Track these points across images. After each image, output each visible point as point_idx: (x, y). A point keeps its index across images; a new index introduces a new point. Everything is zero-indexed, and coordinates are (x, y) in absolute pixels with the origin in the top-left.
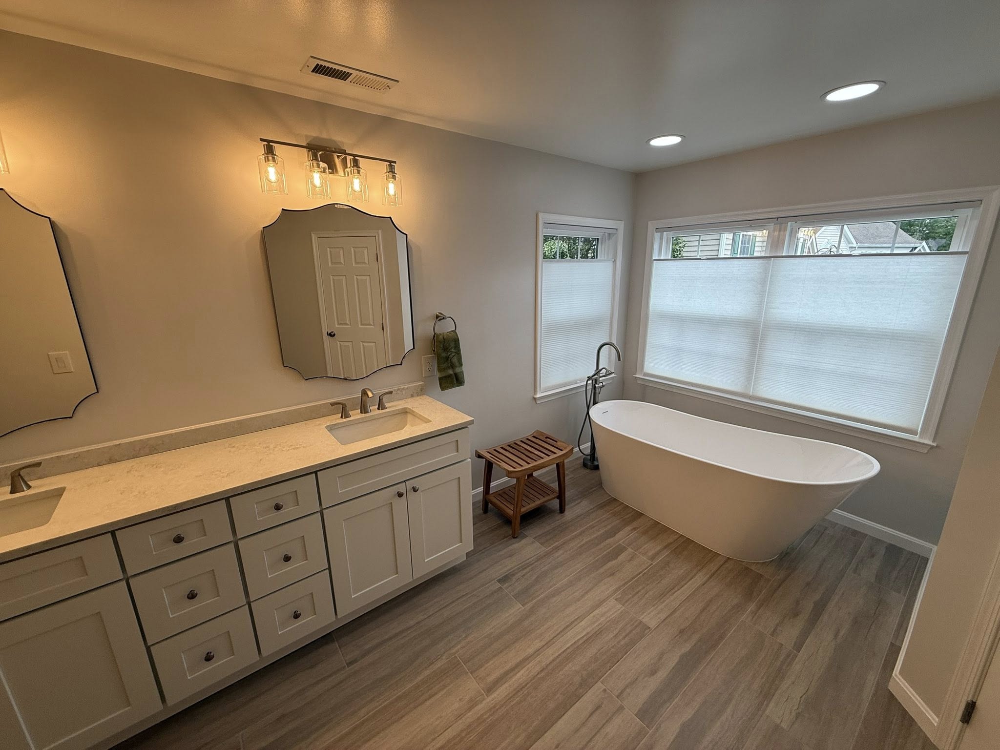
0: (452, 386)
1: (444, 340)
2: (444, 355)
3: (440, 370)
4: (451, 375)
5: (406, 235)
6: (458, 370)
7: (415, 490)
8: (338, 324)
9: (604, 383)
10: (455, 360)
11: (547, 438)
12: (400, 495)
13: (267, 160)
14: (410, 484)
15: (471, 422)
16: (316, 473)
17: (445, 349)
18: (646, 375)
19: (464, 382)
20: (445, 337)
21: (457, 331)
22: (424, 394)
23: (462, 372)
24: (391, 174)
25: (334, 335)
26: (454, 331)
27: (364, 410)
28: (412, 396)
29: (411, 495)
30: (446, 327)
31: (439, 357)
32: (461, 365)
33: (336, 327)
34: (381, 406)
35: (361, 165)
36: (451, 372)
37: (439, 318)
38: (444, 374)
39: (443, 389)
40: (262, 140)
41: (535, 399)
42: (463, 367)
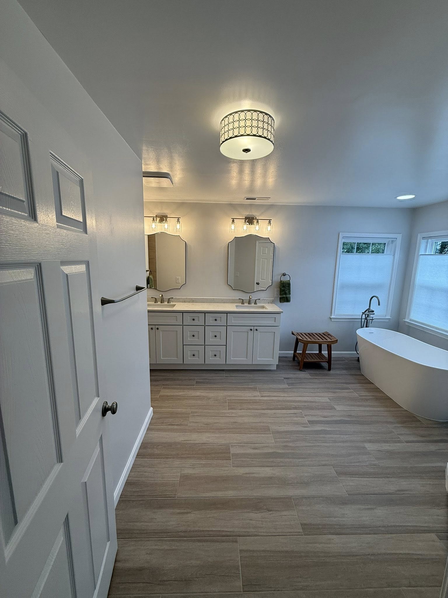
0: (284, 301)
1: (284, 283)
2: (283, 289)
3: (280, 295)
4: (285, 297)
5: (274, 244)
6: (288, 296)
7: (256, 330)
8: (261, 279)
9: (373, 318)
10: (287, 292)
11: (329, 335)
12: (251, 330)
13: (232, 224)
14: (255, 328)
15: (282, 312)
16: (227, 313)
17: (283, 286)
18: (411, 320)
19: (290, 301)
20: (284, 282)
21: (290, 281)
22: (273, 303)
23: (290, 297)
24: (269, 224)
25: (259, 284)
26: (289, 281)
27: (249, 303)
28: (269, 303)
29: (255, 331)
30: (285, 279)
31: (280, 289)
32: (290, 294)
33: (260, 281)
34: (255, 303)
35: (259, 222)
36: (285, 296)
37: (284, 275)
38: (282, 296)
39: (280, 302)
40: (232, 218)
41: (330, 318)
42: (291, 295)
